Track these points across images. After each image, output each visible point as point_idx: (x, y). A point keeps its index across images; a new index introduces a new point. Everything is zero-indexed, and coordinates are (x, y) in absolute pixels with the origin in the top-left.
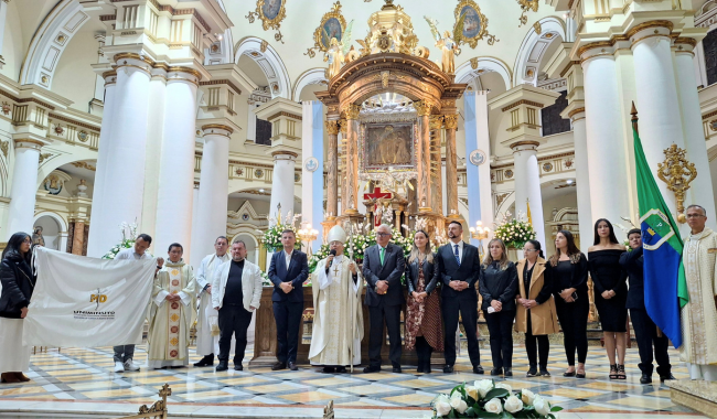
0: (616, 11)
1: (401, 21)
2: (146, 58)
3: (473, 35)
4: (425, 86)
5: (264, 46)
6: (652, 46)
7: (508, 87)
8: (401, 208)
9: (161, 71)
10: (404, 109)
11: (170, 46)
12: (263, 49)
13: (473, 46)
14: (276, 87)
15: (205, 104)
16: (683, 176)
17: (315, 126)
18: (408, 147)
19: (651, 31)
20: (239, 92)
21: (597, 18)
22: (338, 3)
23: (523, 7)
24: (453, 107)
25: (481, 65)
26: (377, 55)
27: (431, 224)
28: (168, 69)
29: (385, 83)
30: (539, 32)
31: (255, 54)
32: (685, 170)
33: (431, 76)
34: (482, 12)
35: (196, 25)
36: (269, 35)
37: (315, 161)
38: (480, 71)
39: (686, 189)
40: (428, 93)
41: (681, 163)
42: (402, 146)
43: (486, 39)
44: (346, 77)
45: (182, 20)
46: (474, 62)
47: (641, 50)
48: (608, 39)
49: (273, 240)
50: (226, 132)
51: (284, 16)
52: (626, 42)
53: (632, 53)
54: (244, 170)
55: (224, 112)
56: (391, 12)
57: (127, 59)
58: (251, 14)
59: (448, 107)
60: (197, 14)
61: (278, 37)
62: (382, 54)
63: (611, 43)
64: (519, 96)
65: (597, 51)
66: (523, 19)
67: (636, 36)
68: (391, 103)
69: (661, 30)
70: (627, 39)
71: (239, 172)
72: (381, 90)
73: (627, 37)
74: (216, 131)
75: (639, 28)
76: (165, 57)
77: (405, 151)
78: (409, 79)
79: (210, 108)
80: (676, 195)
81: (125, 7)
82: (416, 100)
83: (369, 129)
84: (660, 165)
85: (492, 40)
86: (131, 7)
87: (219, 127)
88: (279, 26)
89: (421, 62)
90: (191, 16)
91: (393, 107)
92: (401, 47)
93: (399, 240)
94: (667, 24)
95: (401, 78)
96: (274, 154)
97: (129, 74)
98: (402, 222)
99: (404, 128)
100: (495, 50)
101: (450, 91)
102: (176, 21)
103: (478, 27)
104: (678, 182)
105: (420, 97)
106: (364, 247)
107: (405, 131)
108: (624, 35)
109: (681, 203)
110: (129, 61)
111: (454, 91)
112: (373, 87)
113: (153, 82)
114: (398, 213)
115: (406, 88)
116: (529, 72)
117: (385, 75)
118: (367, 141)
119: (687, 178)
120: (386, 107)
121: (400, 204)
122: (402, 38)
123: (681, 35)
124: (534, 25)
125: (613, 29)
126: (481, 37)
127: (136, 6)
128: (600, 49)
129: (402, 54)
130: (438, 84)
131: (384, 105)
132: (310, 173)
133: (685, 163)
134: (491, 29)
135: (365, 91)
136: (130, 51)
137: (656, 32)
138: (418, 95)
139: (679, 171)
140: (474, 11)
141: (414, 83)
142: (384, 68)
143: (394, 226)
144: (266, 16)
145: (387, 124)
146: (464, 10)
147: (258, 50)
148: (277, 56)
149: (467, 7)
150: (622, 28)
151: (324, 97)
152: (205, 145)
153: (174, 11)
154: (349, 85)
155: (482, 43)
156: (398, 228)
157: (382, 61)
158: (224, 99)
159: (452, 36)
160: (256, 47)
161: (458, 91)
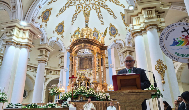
0: (142, 23)
1: (89, 30)
2: (14, 42)
3: (114, 34)
4: (95, 47)
5: (58, 39)
6: (151, 31)
7: (124, 47)
8: (87, 81)
9: (19, 46)
10: (90, 53)
11: (22, 39)
12: (58, 40)
13: (115, 37)
14: (62, 50)
15: (39, 55)
16: (163, 69)
17: (67, 59)
18: (91, 64)
19: (151, 27)
20: (49, 51)
21: (137, 25)
22: (79, 28)
23: (126, 26)
24: (104, 52)
25: (117, 42)
26: (80, 39)
27: (96, 86)
28: (21, 45)
29: (83, 46)
30: (130, 32)
31: (55, 41)
32: (163, 67)
33: (96, 44)
34: (116, 28)
35: (30, 33)
36: (59, 36)
37: (67, 69)
38: (117, 43)
39: (164, 73)
40: (95, 48)
41: (162, 65)
42: (90, 63)
43: (118, 35)
44: (73, 45)
45: (26, 32)
46: (115, 41)
47: (149, 32)
48: (140, 30)
49: (52, 92)
50: (44, 62)
51: (64, 31)
52: (145, 31)
53: (147, 34)
54: (58, 72)
55: (44, 56)
56: (87, 28)
57: (8, 43)
58: (54, 31)
59: (103, 52)
60: (30, 30)
61: (62, 37)
62: (82, 39)
63: (141, 32)
64: (126, 49)
65: (137, 34)
66: (126, 29)
67: (147, 29)
68: (86, 52)
69: (154, 27)
70: (145, 30)
71: (56, 73)
72: (82, 48)
73: (145, 29)
74: (41, 61)
75: (148, 26)
76: (20, 42)
77: (91, 65)
78: (89, 45)
79: (40, 55)
80: (161, 75)
81: (10, 29)
82: (92, 51)
83: (81, 59)
84: (155, 66)
85: (119, 35)
86: (12, 29)
87: (42, 60)
88: (62, 34)
89: (92, 40)
90: (28, 31)
91: (87, 53)
92: (87, 36)
93: (85, 91)
94: (155, 25)
95: (87, 45)
96: (61, 67)
97: (9, 47)
98: (88, 85)
99: (90, 58)
100: (120, 37)
101: (103, 48)
102: (25, 32)
103: (115, 32)
104: (161, 71)
105: (93, 50)
106: (75, 93)
107: (90, 59)
108: (144, 29)
109: (163, 77)
110: (9, 43)
111: (104, 48)
112: (80, 47)
113: (16, 48)
114: (86, 83)
115: (89, 47)
116: (129, 43)
117: (83, 44)
118: (80, 62)
119: (164, 69)
120: (85, 53)
121: (87, 80)
122: (87, 34)
123: (161, 28)
124: (129, 30)
125: (140, 27)
126: (116, 34)
127: (13, 29)
128: (138, 33)
129: (87, 39)
130: (99, 46)
131: (85, 52)
132: (66, 72)
133: (163, 65)
134: (119, 32)
135: (78, 48)
136: (10, 41)
137: (152, 27)
138: (92, 49)
139: (161, 67)
140: (114, 28)
141: (91, 46)
142: (83, 42)
143: (85, 87)
144: (58, 31)
145: (86, 57)
146: (111, 28)
147: (56, 40)
148: (62, 41)
149: (112, 27)
150: (143, 27)
151: (69, 51)
152: (38, 66)
153: (24, 30)
154: (74, 47)
155: (117, 36)
156: (86, 87)
157: (82, 41)
158: (44, 53)
159: (104, 34)
160: (56, 39)
161: (105, 48)
